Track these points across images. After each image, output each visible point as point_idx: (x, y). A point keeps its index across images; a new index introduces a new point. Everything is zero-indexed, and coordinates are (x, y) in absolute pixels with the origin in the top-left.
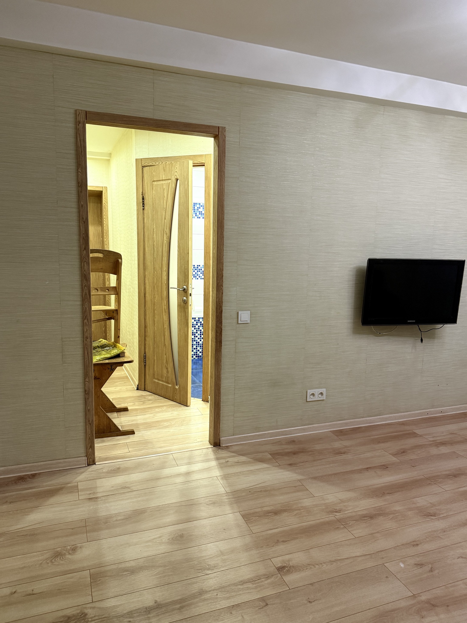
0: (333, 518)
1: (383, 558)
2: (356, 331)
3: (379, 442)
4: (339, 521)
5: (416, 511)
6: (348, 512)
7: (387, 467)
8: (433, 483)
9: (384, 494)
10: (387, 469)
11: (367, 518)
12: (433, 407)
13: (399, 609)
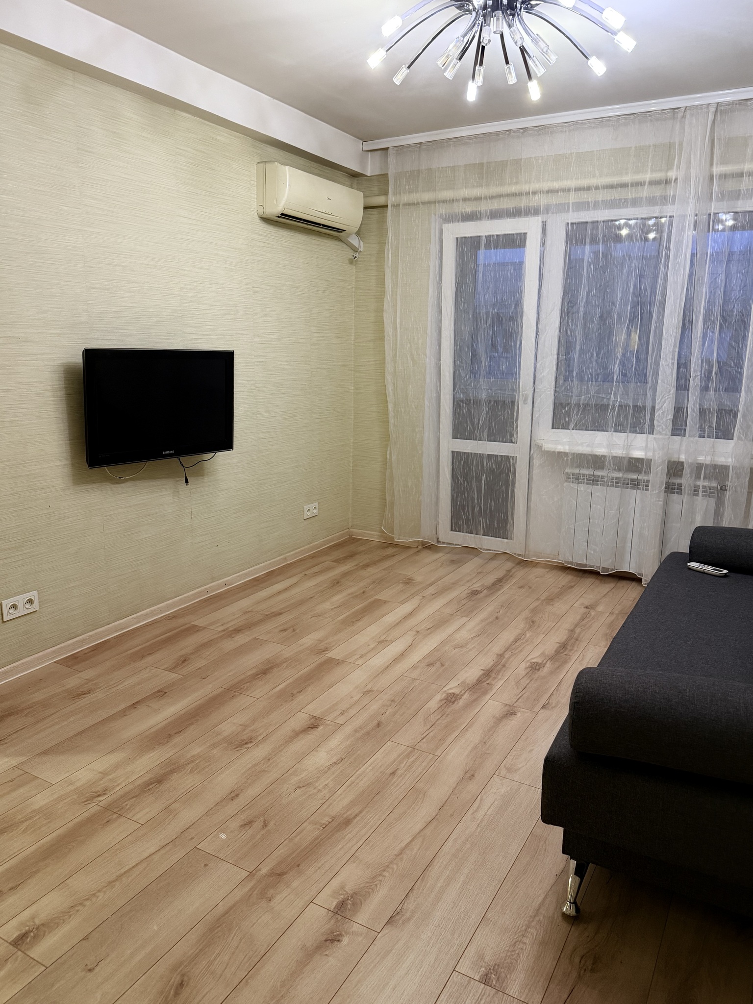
0: (96, 808)
1: (192, 838)
2: (79, 479)
3: (143, 657)
4: (107, 809)
5: (224, 745)
6: (120, 787)
7: (166, 692)
8: (237, 693)
9: (170, 736)
10: (166, 694)
11: (153, 785)
13: (234, 905)
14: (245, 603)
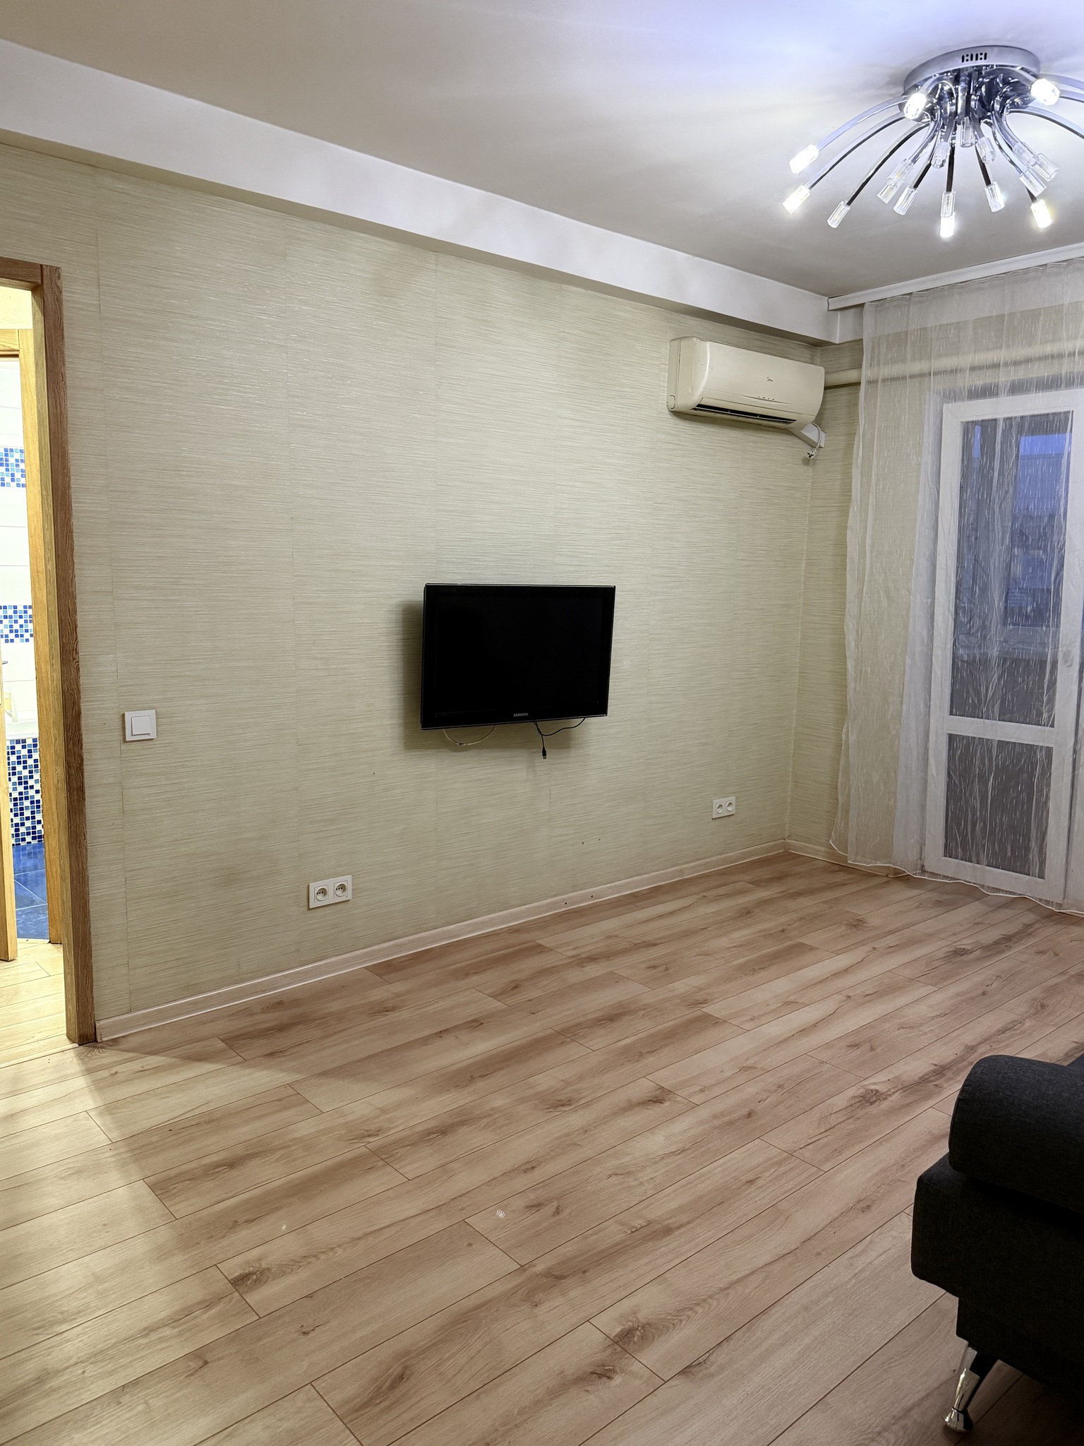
0: (363, 1150)
1: (463, 1209)
2: (411, 743)
3: (467, 975)
4: (374, 1153)
5: (535, 1102)
6: (397, 1130)
7: (482, 1024)
8: (569, 1040)
9: (472, 1079)
10: (483, 1026)
11: (436, 1135)
12: (575, 888)
13: (490, 1301)
14: (611, 924)
